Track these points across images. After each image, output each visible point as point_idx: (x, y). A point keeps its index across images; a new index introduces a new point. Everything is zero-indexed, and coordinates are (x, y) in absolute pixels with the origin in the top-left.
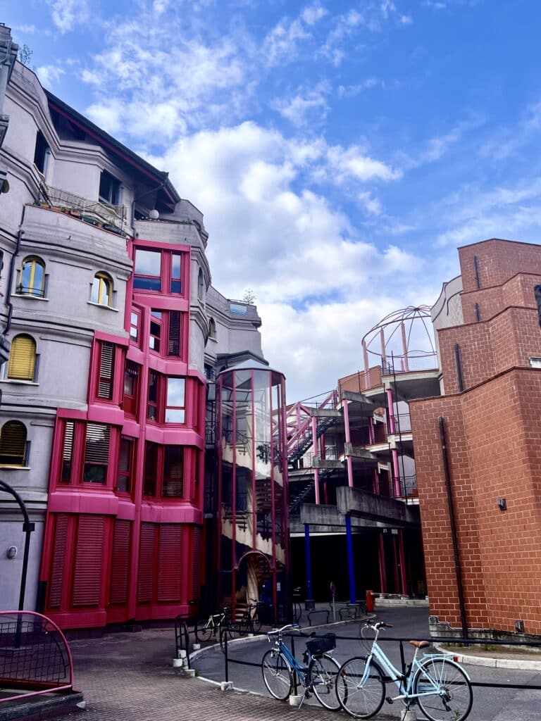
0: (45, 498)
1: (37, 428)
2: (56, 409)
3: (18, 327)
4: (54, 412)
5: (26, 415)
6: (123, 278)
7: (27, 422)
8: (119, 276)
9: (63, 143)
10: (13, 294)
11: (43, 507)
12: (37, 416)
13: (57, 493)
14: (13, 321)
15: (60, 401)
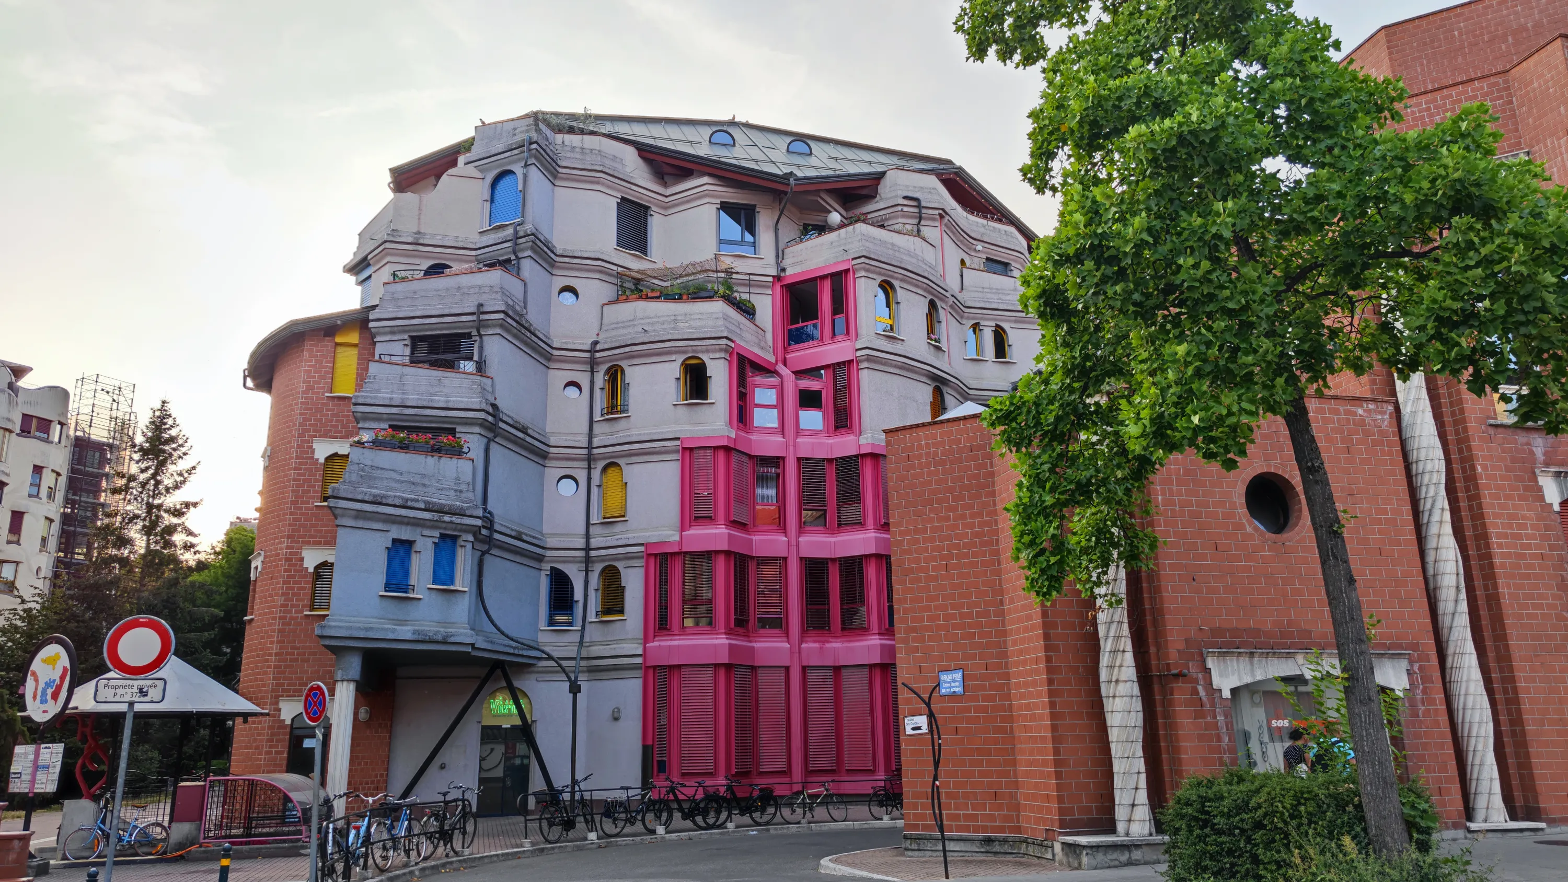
0: (640, 652)
1: (630, 570)
2: (642, 545)
3: (603, 457)
4: (642, 549)
5: (616, 558)
6: (718, 355)
7: (620, 565)
8: (712, 356)
9: (669, 191)
10: (597, 417)
11: (639, 660)
12: (627, 557)
13: (656, 644)
14: (595, 451)
15: (647, 534)
